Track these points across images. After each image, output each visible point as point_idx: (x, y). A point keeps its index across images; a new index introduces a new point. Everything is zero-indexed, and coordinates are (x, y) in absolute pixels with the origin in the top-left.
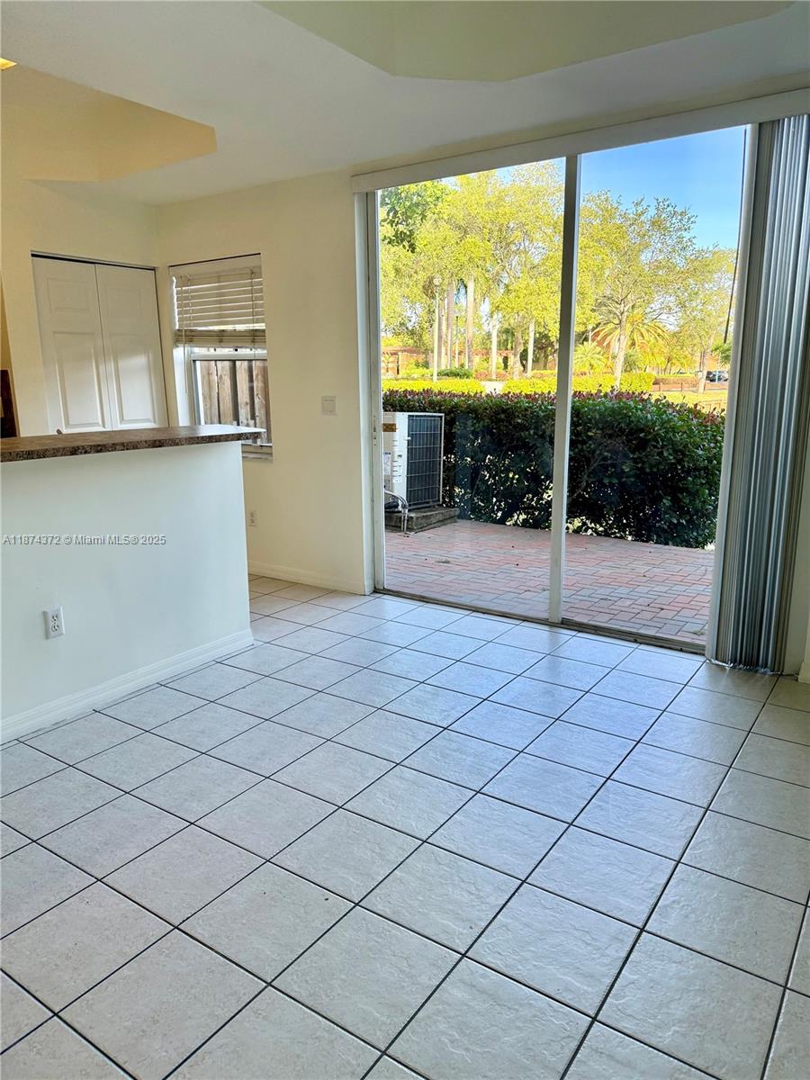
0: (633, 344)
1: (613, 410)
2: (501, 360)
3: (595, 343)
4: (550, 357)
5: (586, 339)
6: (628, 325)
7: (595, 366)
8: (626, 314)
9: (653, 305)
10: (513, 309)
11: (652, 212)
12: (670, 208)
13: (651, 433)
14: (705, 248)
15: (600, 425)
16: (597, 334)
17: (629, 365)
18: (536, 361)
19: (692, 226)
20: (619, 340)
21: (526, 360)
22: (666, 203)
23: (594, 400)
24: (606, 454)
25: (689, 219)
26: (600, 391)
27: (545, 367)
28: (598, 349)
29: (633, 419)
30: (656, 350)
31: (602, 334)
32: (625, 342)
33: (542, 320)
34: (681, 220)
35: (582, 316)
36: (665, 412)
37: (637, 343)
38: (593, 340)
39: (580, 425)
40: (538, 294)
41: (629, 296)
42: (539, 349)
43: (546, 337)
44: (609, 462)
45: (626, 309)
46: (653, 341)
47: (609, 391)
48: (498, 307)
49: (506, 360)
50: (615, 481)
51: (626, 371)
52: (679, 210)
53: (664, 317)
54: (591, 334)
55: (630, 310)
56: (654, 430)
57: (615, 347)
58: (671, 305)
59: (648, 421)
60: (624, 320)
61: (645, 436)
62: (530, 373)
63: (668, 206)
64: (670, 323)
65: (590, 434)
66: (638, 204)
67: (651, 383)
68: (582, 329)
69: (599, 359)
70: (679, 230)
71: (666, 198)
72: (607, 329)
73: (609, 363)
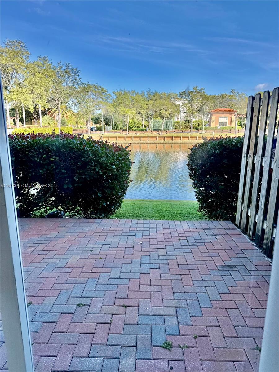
0: (63, 116)
1: (64, 145)
2: (12, 121)
3: (49, 116)
4: (33, 120)
5: (46, 114)
6: (61, 109)
7: (50, 124)
8: (59, 105)
9: (69, 102)
10: (12, 99)
11: (65, 68)
12: (71, 67)
13: (88, 158)
14: (85, 83)
15: (58, 154)
16: (49, 112)
17: (63, 124)
18: (27, 121)
19: (79, 74)
20: (58, 114)
21: (23, 121)
22: (70, 65)
23: (51, 139)
24: (63, 171)
25: (78, 72)
26: (54, 133)
27: (31, 124)
28: (51, 118)
29: (76, 150)
30: (72, 119)
31: (51, 112)
32: (61, 116)
33: (26, 104)
34: (75, 72)
35: (42, 104)
36: (93, 146)
37: (65, 116)
38: (48, 114)
39: (45, 153)
40: (23, 94)
41: (60, 98)
42: (28, 117)
43: (29, 112)
44: (66, 175)
45: (59, 103)
46: (70, 116)
47: (59, 133)
48: (6, 98)
49: (14, 120)
50: (70, 186)
51: (62, 126)
52: (74, 68)
53: (73, 107)
54: (47, 112)
55: (61, 104)
56: (89, 156)
57: (57, 117)
58: (76, 102)
59: (85, 151)
60: (59, 107)
61: (85, 160)
62: (25, 126)
64: (75, 109)
66: (59, 64)
67: (72, 131)
68: (43, 109)
69: (52, 122)
70: (75, 75)
71: (69, 63)
72: (53, 111)
73: (55, 123)
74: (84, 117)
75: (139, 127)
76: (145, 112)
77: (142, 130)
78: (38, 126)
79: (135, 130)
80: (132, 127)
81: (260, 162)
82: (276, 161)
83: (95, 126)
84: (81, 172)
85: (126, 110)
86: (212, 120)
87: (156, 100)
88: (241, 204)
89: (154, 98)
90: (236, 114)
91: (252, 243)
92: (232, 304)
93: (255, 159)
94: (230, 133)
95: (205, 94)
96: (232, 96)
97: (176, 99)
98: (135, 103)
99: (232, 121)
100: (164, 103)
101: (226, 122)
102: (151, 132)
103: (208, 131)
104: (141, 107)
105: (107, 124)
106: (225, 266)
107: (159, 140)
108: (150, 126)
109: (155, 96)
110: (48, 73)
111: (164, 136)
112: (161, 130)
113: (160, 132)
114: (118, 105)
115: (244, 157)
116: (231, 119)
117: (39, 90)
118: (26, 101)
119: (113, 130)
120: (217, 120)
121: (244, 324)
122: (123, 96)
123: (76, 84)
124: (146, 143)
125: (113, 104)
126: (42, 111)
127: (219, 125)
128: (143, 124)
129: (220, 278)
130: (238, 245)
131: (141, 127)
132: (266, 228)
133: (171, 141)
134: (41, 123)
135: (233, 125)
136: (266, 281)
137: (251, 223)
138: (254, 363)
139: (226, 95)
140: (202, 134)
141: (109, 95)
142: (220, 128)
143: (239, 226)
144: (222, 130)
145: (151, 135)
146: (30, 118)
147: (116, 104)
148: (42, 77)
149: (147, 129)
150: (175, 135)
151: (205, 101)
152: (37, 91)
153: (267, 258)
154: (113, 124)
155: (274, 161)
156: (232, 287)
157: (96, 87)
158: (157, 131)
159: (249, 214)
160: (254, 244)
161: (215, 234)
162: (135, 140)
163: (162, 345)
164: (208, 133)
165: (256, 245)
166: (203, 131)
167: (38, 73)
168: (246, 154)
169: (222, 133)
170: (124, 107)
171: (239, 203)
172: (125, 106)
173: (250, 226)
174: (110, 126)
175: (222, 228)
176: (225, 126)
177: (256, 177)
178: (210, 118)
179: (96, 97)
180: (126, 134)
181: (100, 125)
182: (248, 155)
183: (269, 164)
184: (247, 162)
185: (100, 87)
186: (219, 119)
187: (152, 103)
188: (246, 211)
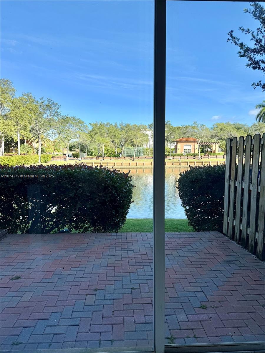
3: (28, 144)
4: (11, 148)
5: (24, 142)
9: (49, 132)
11: (46, 102)
12: (52, 102)
14: (65, 115)
15: (84, 181)
16: (28, 141)
18: (5, 149)
19: (60, 108)
22: (51, 100)
25: (58, 106)
27: (9, 152)
28: (30, 146)
30: (50, 147)
31: (30, 141)
34: (56, 106)
39: (74, 181)
40: (9, 126)
42: (6, 145)
44: (89, 198)
45: (40, 133)
46: (48, 144)
52: (55, 102)
58: (56, 133)
62: (3, 153)
63: (51, 101)
65: (80, 185)
66: (41, 99)
67: (51, 158)
68: (22, 138)
69: (30, 150)
70: (55, 109)
71: (51, 98)
72: (32, 140)
73: (34, 151)
74: (60, 145)
75: (111, 154)
76: (118, 141)
77: (115, 156)
78: (16, 153)
79: (109, 157)
80: (107, 154)
81: (240, 185)
82: (253, 185)
83: (71, 153)
84: (101, 194)
85: (101, 139)
86: (178, 148)
87: (129, 131)
88: (227, 217)
89: (126, 129)
90: (199, 142)
91: (239, 245)
92: (237, 283)
93: (236, 183)
94: (195, 159)
95: (171, 125)
96: (195, 127)
97: (145, 129)
98: (109, 133)
99: (195, 149)
100: (135, 133)
101: (190, 149)
102: (125, 158)
103: (175, 157)
104: (115, 136)
105: (82, 151)
106: (225, 261)
107: (132, 165)
108: (123, 153)
109: (127, 127)
110: (32, 107)
111: (136, 161)
112: (133, 157)
113: (133, 158)
114: (95, 135)
115: (227, 182)
116: (195, 147)
117: (23, 122)
118: (12, 132)
119: (88, 156)
120: (182, 147)
121: (248, 293)
122: (99, 127)
123: (57, 117)
124: (120, 168)
125: (90, 134)
126: (20, 139)
127: (184, 152)
128: (116, 151)
129: (223, 268)
130: (229, 247)
131: (114, 153)
132: (250, 233)
133: (143, 166)
134: (19, 151)
135: (196, 152)
136: (256, 269)
137: (237, 231)
138: (261, 312)
139: (189, 127)
140: (170, 159)
141: (86, 126)
142: (185, 155)
143: (226, 234)
144: (187, 157)
145: (124, 161)
146: (8, 146)
147: (92, 134)
148: (26, 111)
149: (121, 155)
150: (146, 160)
151: (171, 132)
152: (22, 123)
153: (252, 255)
154: (88, 151)
155: (252, 184)
156: (234, 273)
157: (74, 119)
158: (130, 157)
159: (235, 224)
160: (241, 246)
161: (210, 241)
162: (110, 165)
163: (200, 307)
164: (175, 159)
165: (242, 247)
166: (171, 157)
167: (22, 107)
168: (228, 179)
169: (187, 159)
170: (100, 137)
171: (225, 217)
172: (101, 135)
173: (236, 233)
174: (85, 153)
175: (213, 236)
176: (190, 152)
177: (238, 195)
178: (176, 146)
179: (74, 128)
180: (101, 160)
181: (76, 152)
182: (230, 180)
183: (248, 187)
184: (230, 186)
185: (77, 119)
186: (184, 146)
187: (125, 133)
188: (232, 222)
